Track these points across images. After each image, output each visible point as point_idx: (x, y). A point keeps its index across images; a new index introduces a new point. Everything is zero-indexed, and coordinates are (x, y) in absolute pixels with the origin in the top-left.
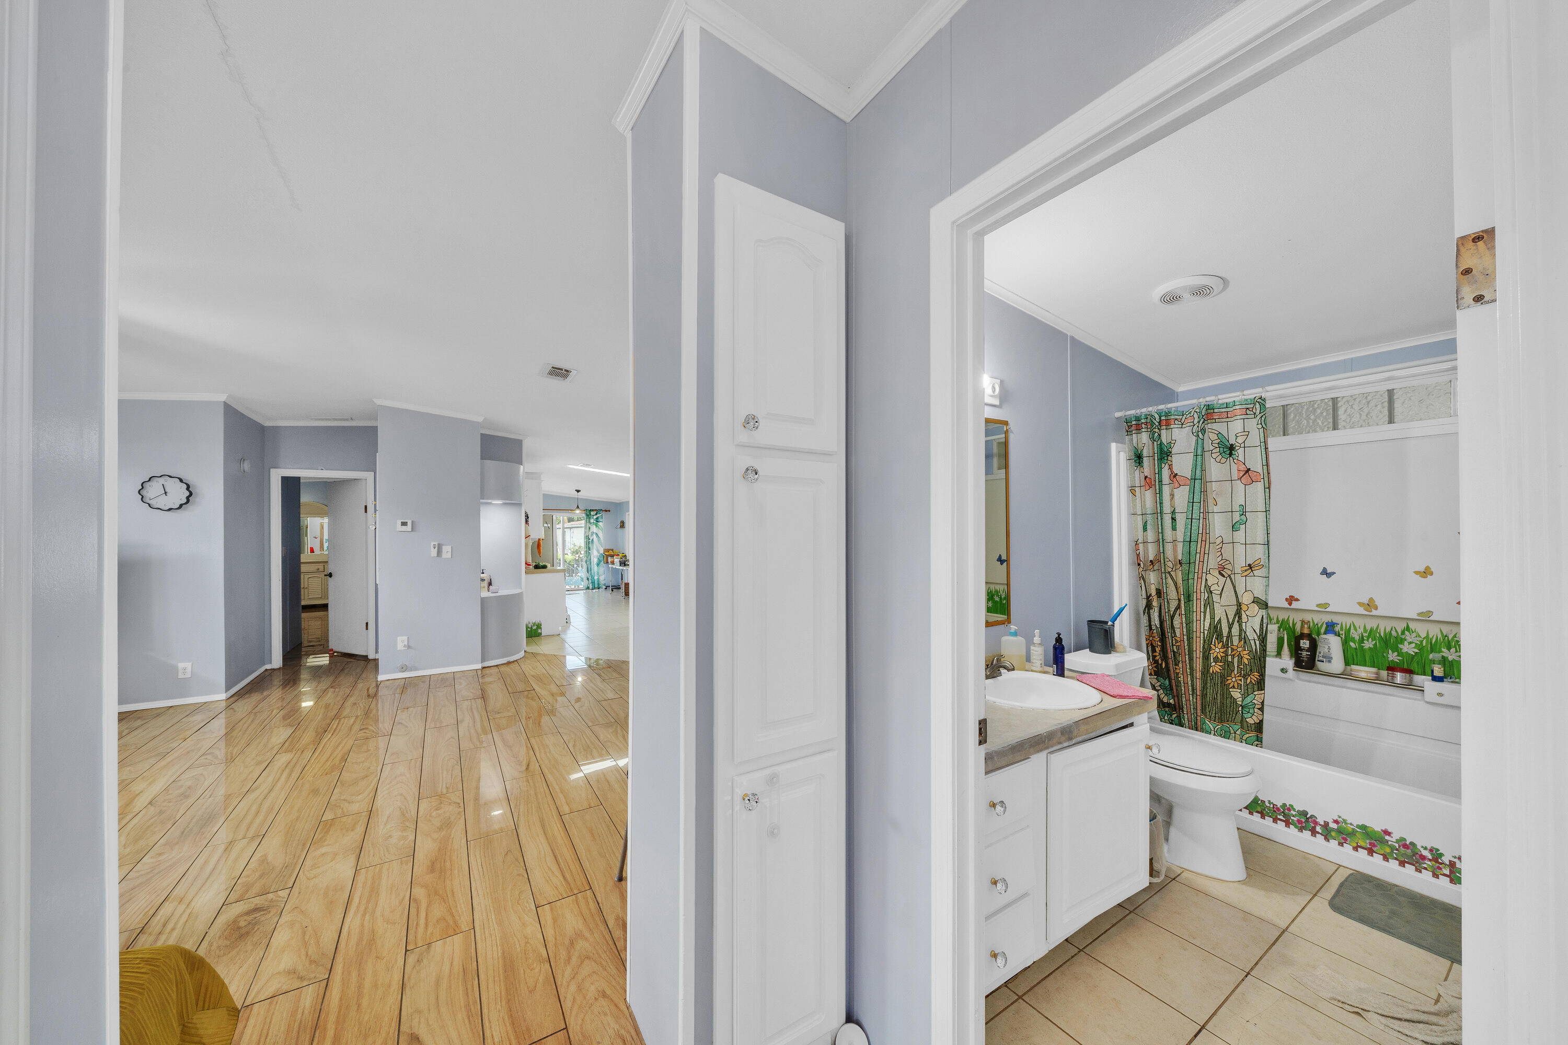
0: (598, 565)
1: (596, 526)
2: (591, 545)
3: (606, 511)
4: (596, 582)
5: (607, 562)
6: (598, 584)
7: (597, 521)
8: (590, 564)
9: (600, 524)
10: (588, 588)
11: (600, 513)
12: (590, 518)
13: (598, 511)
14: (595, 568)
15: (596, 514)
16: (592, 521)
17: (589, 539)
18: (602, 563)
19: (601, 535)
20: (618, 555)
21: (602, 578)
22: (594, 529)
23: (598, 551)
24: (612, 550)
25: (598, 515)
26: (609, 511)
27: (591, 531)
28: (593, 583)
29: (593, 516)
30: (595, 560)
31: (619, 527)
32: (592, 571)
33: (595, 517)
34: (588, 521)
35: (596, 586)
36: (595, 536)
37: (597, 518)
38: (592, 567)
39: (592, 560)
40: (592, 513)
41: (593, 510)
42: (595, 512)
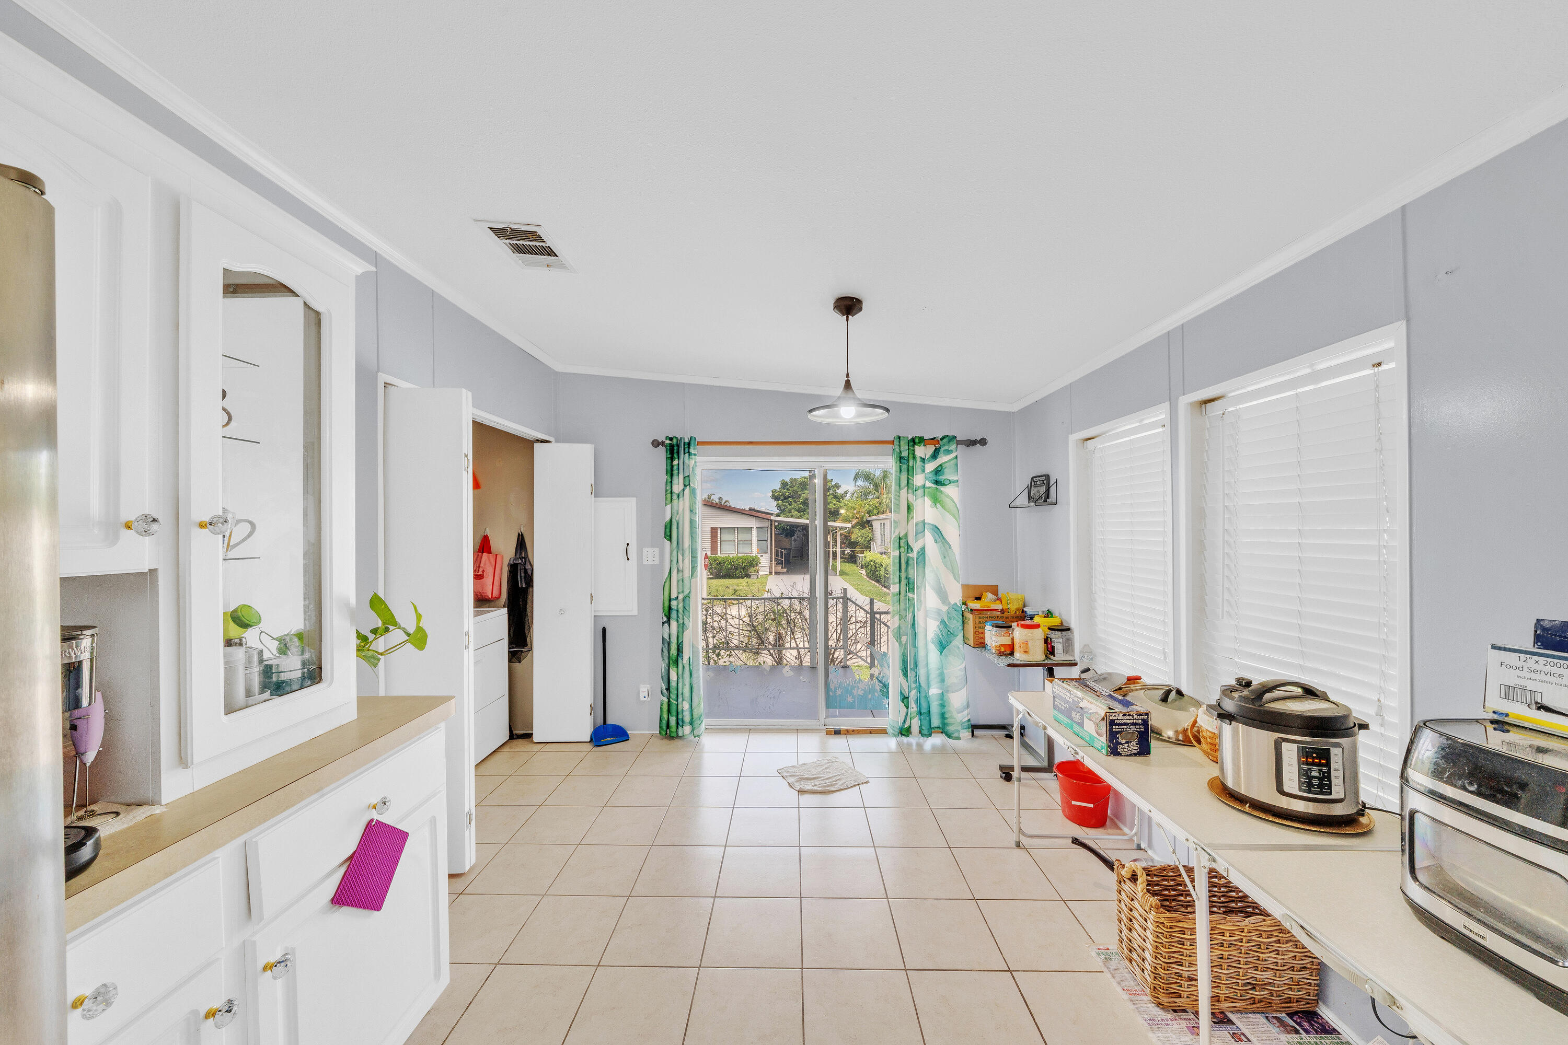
0: (943, 646)
1: (936, 500)
2: (914, 573)
3: (971, 443)
4: (935, 709)
5: (981, 644)
6: (943, 716)
7: (937, 482)
8: (915, 646)
9: (951, 491)
10: (905, 732)
11: (949, 452)
12: (910, 471)
13: (938, 444)
14: (930, 656)
15: (935, 456)
16: (919, 480)
17: (909, 548)
18: (958, 641)
19: (952, 533)
20: (1023, 617)
21: (957, 700)
22: (926, 510)
23: (943, 595)
24: (994, 590)
25: (943, 459)
26: (983, 442)
27: (917, 517)
28: (925, 714)
29: (923, 460)
30: (929, 628)
31: (1023, 500)
32: (922, 672)
33: (930, 467)
34: (904, 482)
35: (936, 722)
36: (929, 539)
37: (937, 471)
38: (921, 653)
39: (919, 629)
40: (920, 451)
41: (922, 440)
42: (931, 449)
